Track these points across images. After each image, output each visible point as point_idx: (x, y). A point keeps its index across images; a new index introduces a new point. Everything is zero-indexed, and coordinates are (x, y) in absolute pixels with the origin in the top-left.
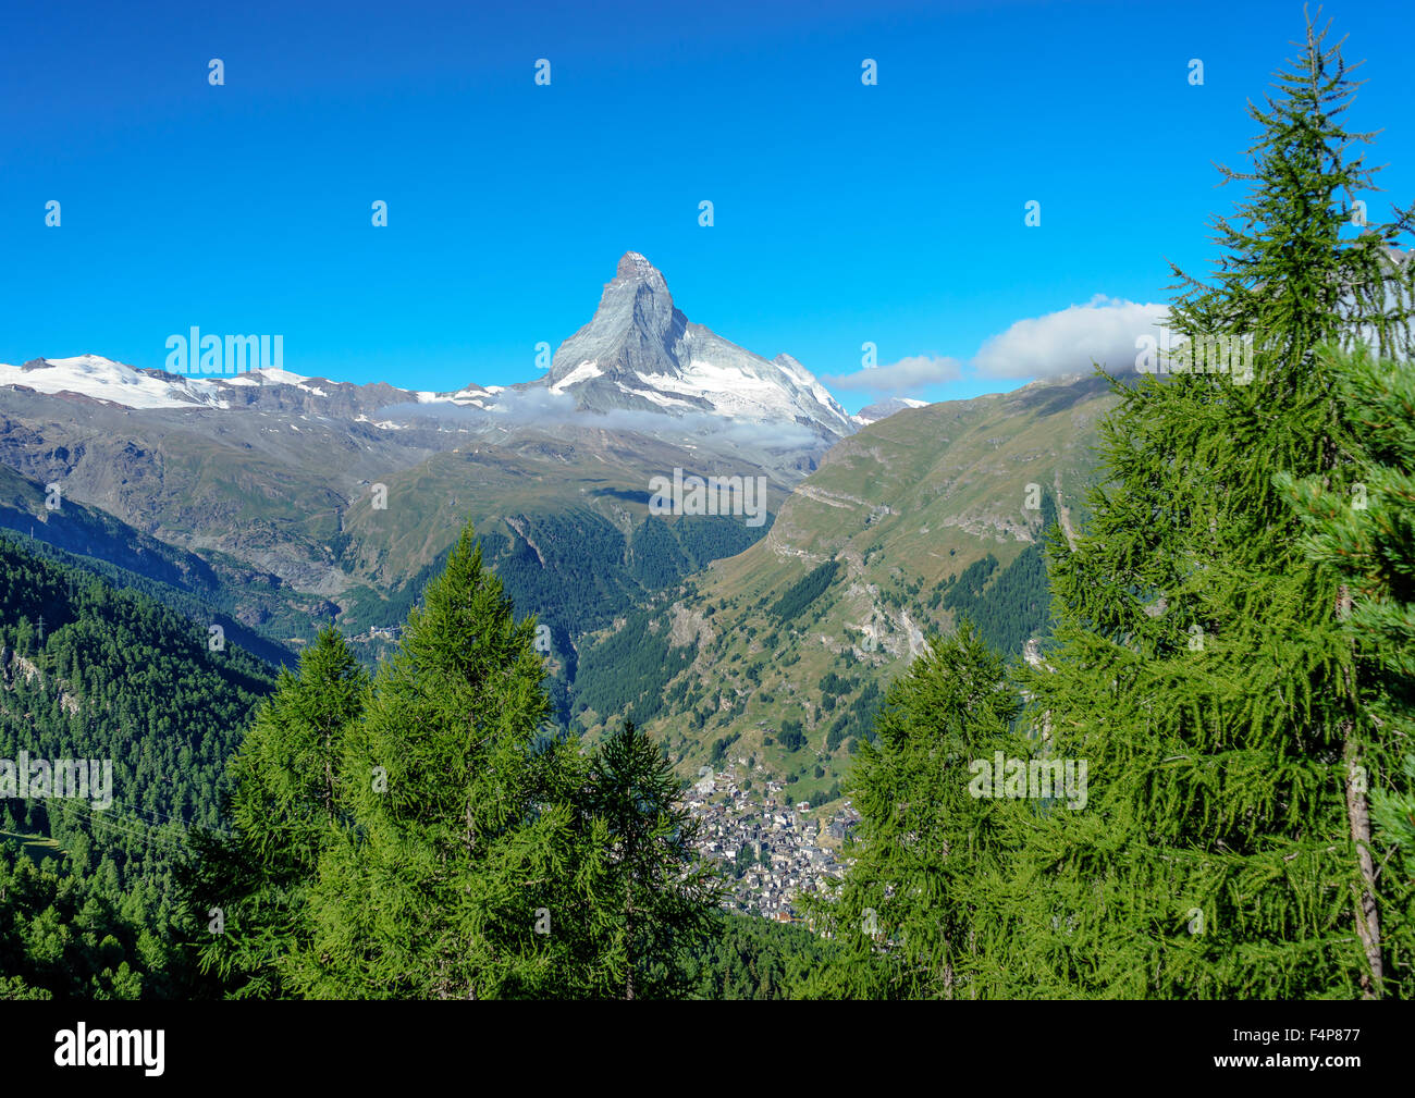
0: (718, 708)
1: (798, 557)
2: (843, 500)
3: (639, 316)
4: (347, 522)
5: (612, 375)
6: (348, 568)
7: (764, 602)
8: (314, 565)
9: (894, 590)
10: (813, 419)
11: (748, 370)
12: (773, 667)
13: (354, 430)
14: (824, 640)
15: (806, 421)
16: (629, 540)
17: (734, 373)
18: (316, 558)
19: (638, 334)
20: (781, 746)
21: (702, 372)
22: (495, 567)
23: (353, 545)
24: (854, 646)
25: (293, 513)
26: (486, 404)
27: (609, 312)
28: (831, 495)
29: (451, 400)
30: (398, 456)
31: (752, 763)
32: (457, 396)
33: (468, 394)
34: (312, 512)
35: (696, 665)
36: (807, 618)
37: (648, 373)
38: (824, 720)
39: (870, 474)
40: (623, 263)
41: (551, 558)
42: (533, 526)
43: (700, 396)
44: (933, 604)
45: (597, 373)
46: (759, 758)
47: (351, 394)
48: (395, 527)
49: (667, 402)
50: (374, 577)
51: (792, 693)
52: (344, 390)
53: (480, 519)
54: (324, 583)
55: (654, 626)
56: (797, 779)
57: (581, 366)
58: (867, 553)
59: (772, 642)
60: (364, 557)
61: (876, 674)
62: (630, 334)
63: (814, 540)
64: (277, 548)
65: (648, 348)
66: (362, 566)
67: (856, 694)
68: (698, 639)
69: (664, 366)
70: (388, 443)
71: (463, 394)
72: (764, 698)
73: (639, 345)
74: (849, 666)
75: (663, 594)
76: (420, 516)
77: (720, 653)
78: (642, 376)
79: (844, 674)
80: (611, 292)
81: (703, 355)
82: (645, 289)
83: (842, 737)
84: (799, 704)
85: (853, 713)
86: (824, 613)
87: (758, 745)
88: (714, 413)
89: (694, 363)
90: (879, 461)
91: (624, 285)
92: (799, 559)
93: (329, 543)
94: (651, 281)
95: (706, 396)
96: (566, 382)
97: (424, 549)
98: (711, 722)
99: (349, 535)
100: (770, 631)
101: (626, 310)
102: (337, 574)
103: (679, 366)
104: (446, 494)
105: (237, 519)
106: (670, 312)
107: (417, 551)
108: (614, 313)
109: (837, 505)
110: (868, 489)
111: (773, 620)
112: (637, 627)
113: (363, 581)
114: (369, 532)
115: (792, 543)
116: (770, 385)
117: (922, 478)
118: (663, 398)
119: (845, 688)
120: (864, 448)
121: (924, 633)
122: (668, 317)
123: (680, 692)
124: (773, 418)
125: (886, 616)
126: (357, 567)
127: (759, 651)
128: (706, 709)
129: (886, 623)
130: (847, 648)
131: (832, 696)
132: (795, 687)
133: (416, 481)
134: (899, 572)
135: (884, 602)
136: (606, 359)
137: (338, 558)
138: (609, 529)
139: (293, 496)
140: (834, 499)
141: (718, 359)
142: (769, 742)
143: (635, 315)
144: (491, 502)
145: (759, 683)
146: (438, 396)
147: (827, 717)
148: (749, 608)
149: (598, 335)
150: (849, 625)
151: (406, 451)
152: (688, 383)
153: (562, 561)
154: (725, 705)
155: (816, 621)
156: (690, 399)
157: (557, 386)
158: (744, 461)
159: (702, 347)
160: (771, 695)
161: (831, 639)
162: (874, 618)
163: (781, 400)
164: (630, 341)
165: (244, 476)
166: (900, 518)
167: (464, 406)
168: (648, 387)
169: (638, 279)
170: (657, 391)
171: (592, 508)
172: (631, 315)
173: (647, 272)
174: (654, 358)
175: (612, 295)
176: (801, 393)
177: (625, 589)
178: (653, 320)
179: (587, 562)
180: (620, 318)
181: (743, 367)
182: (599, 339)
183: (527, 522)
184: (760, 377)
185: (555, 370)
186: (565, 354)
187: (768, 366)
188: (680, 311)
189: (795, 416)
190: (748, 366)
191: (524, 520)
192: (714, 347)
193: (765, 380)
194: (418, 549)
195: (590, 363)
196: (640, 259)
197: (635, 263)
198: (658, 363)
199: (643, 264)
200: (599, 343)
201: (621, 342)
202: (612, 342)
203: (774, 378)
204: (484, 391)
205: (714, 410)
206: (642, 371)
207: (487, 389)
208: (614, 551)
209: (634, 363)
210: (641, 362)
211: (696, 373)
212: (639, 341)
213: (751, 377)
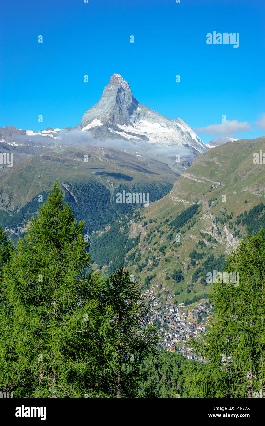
0: (147, 264)
1: (182, 202)
2: (201, 179)
5: (107, 125)
7: (167, 220)
9: (221, 217)
10: (190, 145)
11: (163, 124)
12: (171, 248)
14: (192, 237)
15: (187, 146)
16: (112, 194)
17: (157, 125)
19: (118, 108)
20: (173, 280)
21: (144, 125)
24: (204, 240)
26: (54, 136)
27: (106, 98)
28: (196, 177)
29: (40, 134)
31: (161, 286)
32: (42, 132)
33: (47, 132)
35: (139, 246)
36: (185, 228)
37: (122, 125)
38: (191, 270)
39: (213, 168)
40: (112, 78)
41: (80, 201)
42: (73, 187)
43: (143, 134)
44: (238, 223)
45: (101, 124)
46: (164, 285)
48: (16, 186)
49: (129, 137)
50: (7, 207)
51: (178, 258)
53: (51, 184)
55: (122, 229)
56: (179, 293)
57: (94, 121)
58: (211, 201)
59: (171, 237)
61: (213, 251)
62: (114, 108)
63: (189, 195)
65: (122, 114)
66: (3, 202)
67: (205, 259)
68: (140, 235)
69: (128, 122)
71: (44, 132)
72: (167, 260)
73: (118, 113)
74: (202, 248)
75: (126, 216)
76: (26, 182)
77: (149, 241)
78: (119, 126)
79: (200, 251)
80: (107, 90)
81: (144, 118)
82: (121, 90)
83: (198, 277)
84: (181, 263)
85: (203, 267)
86: (192, 226)
87: (163, 279)
88: (148, 142)
89: (141, 121)
90: (217, 163)
91: (112, 88)
92: (182, 203)
94: (124, 86)
95: (146, 135)
96: (87, 128)
97: (28, 196)
98: (145, 269)
100: (169, 233)
101: (113, 98)
103: (134, 122)
104: (37, 173)
106: (131, 99)
108: (108, 99)
109: (199, 181)
110: (212, 175)
111: (171, 228)
112: (115, 230)
113: (3, 208)
115: (180, 196)
116: (172, 131)
117: (234, 171)
118: (128, 135)
119: (200, 257)
120: (211, 158)
121: (233, 235)
122: (130, 101)
123: (132, 257)
124: (174, 144)
125: (218, 228)
127: (165, 241)
128: (142, 264)
129: (218, 230)
130: (201, 240)
131: (195, 260)
132: (179, 256)
133: (25, 167)
134: (223, 210)
135: (217, 222)
136: (104, 118)
138: (104, 189)
140: (198, 179)
141: (150, 119)
142: (168, 278)
143: (117, 100)
144: (56, 177)
145: (164, 254)
146: (34, 132)
147: (192, 268)
148: (161, 223)
149: (101, 108)
150: (202, 231)
152: (138, 129)
153: (85, 202)
154: (151, 262)
155: (189, 229)
156: (139, 136)
157: (84, 129)
158: (160, 162)
159: (144, 114)
160: (170, 259)
161: (195, 237)
162: (213, 228)
163: (177, 137)
164: (115, 111)
166: (225, 187)
167: (45, 137)
168: (122, 131)
169: (118, 85)
170: (125, 132)
171: (97, 180)
172: (115, 100)
173: (122, 82)
174: (124, 118)
175: (107, 92)
176: (185, 134)
177: (110, 214)
178: (124, 102)
179: (95, 202)
180: (110, 101)
181: (161, 123)
182: (102, 110)
183: (71, 185)
184: (168, 127)
185: (83, 123)
186: (87, 115)
187: (172, 122)
188: (136, 99)
189: (183, 144)
190: (163, 122)
191: (69, 184)
192: (149, 114)
193: (170, 128)
194: (25, 195)
195: (98, 120)
196: (119, 77)
197: (117, 78)
198: (126, 120)
199: (120, 79)
200: (102, 111)
201: (111, 111)
202: (107, 111)
203: (174, 128)
204: (53, 130)
205: (149, 140)
206: (118, 123)
207: (55, 130)
208: (106, 198)
209: (116, 120)
210: (119, 120)
211: (141, 125)
212: (118, 111)
213: (165, 127)
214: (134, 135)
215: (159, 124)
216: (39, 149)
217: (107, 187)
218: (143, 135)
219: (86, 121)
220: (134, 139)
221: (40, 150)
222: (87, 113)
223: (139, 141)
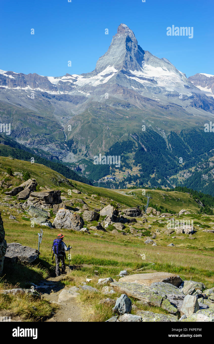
3: (129, 49)
4: (67, 134)
5: (122, 71)
6: (75, 152)
8: (63, 151)
10: (190, 86)
11: (165, 68)
13: (43, 95)
16: (166, 140)
17: (159, 69)
18: (63, 149)
19: (129, 56)
21: (149, 69)
22: (134, 153)
23: (75, 144)
25: (48, 132)
26: (74, 82)
27: (116, 47)
29: (61, 80)
30: (60, 105)
32: (62, 78)
33: (66, 78)
34: (54, 131)
37: (133, 70)
40: (120, 28)
41: (148, 150)
42: (140, 137)
45: (116, 71)
47: (23, 78)
48: (89, 137)
49: (142, 82)
50: (86, 156)
52: (20, 76)
53: (121, 135)
54: (68, 157)
57: (108, 67)
60: (80, 148)
62: (126, 56)
64: (50, 145)
65: (132, 61)
66: (80, 152)
69: (138, 67)
70: (54, 100)
71: (64, 77)
73: (129, 60)
76: (97, 133)
78: (131, 71)
81: (148, 62)
82: (128, 40)
89: (146, 65)
91: (121, 37)
93: (66, 143)
94: (130, 35)
95: (154, 79)
96: (103, 73)
97: (103, 146)
99: (72, 140)
101: (123, 46)
102: (71, 154)
103: (142, 67)
104: (103, 125)
105: (31, 134)
106: (137, 46)
107: (100, 146)
108: (118, 47)
113: (83, 157)
114: (79, 139)
118: (139, 80)
122: (136, 49)
126: (78, 152)
133: (90, 119)
136: (118, 65)
137: (70, 148)
138: (160, 137)
139: (46, 125)
141: (156, 64)
143: (127, 48)
144: (122, 128)
146: (55, 78)
151: (61, 102)
152: (146, 73)
156: (149, 80)
157: (100, 74)
158: (176, 104)
159: (148, 59)
163: (178, 80)
164: (126, 58)
165: (28, 118)
167: (66, 82)
168: (134, 76)
169: (126, 34)
170: (137, 77)
171: (150, 128)
172: (125, 48)
173: (128, 31)
174: (134, 64)
175: (116, 40)
176: (183, 76)
177: (173, 159)
178: (132, 50)
179: (159, 150)
180: (121, 49)
181: (163, 67)
182: (113, 57)
183: (138, 136)
184: (169, 70)
185: (97, 69)
186: (101, 62)
187: (171, 66)
188: (139, 46)
189: (184, 86)
190: (164, 66)
191: (137, 135)
192: (152, 59)
193: (171, 71)
194: (100, 145)
195: (111, 66)
196: (125, 26)
197: (124, 28)
198: (136, 66)
199: (126, 28)
200: (113, 59)
201: (123, 59)
202: (119, 58)
203: (173, 70)
204: (72, 76)
205: (157, 84)
206: (131, 70)
207: (73, 75)
208: (164, 145)
209: (128, 67)
210: (131, 66)
211: (147, 69)
212: (129, 58)
213: (166, 71)
214: (145, 79)
215: (161, 68)
216: (74, 97)
217: (160, 134)
218: (153, 79)
219: (101, 67)
220: (147, 84)
221: (76, 98)
222: (100, 60)
223: (151, 85)
